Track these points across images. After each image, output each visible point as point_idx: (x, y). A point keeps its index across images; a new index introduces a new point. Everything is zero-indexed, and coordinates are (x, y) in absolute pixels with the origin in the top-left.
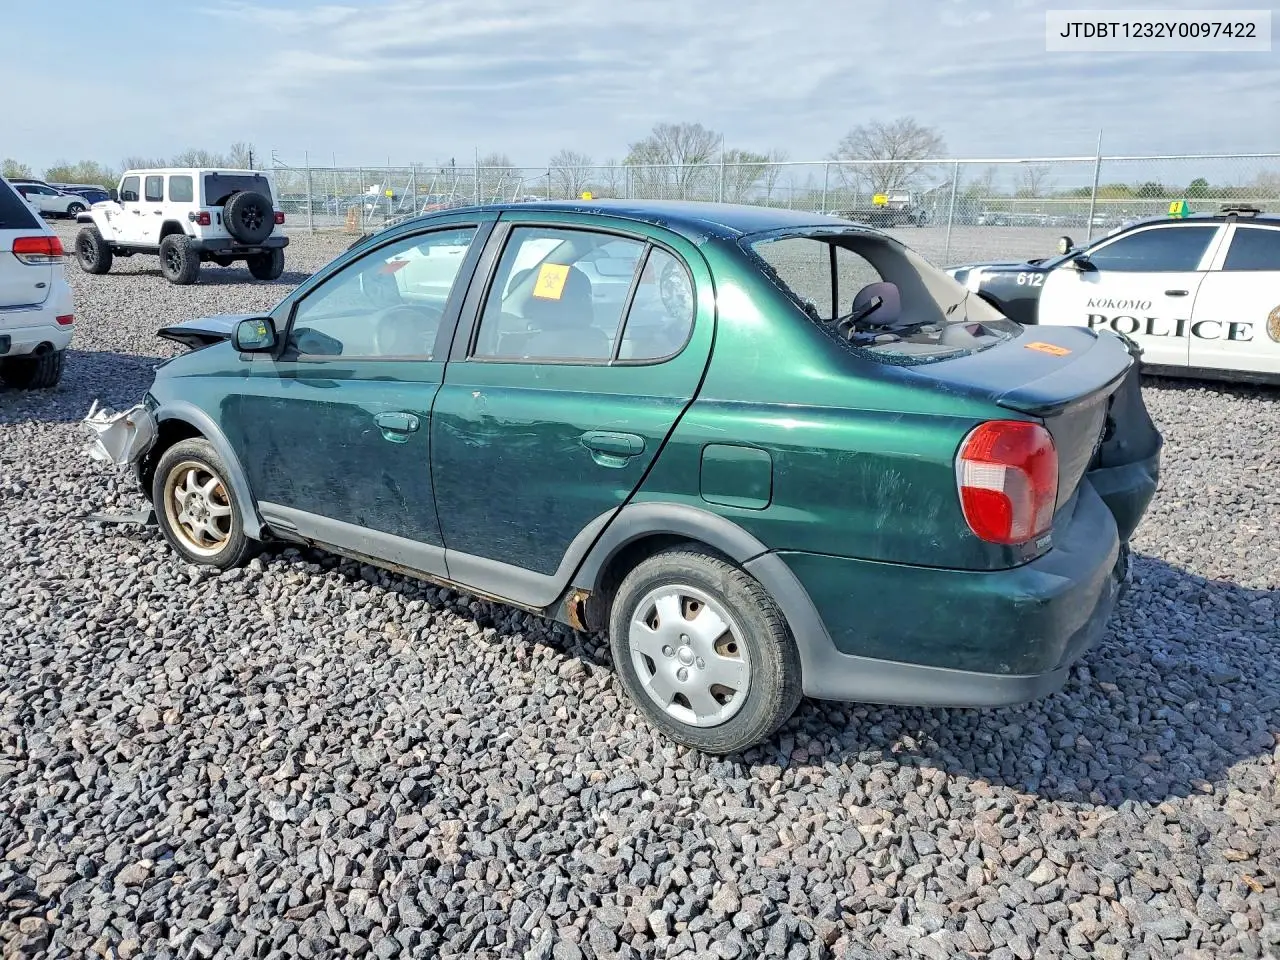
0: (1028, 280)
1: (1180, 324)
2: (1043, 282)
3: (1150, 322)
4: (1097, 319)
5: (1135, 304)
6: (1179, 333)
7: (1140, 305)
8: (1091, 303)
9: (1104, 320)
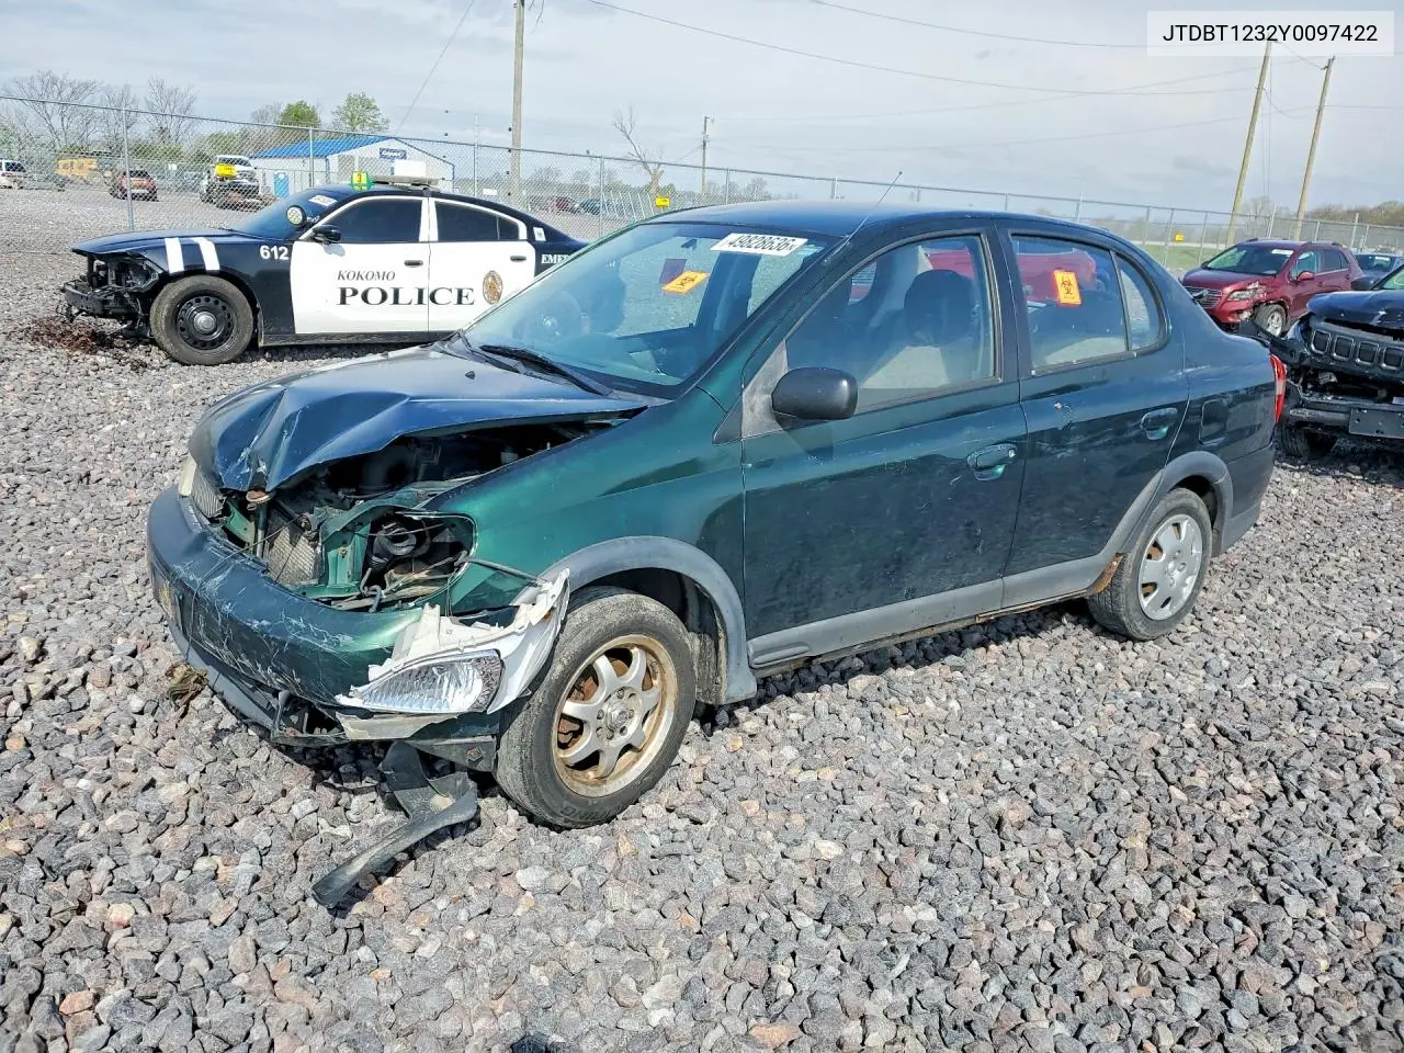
0: (272, 254)
1: (421, 292)
2: (289, 255)
3: (396, 293)
4: (349, 292)
5: (381, 275)
6: (420, 301)
7: (385, 276)
8: (340, 276)
9: (355, 292)
